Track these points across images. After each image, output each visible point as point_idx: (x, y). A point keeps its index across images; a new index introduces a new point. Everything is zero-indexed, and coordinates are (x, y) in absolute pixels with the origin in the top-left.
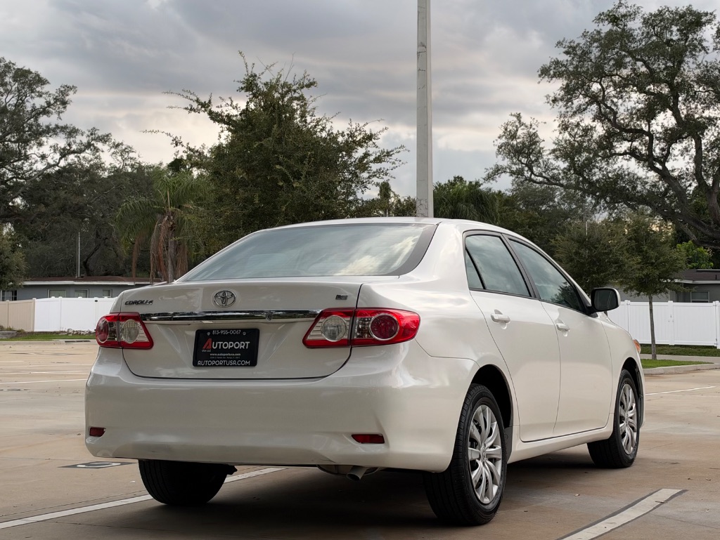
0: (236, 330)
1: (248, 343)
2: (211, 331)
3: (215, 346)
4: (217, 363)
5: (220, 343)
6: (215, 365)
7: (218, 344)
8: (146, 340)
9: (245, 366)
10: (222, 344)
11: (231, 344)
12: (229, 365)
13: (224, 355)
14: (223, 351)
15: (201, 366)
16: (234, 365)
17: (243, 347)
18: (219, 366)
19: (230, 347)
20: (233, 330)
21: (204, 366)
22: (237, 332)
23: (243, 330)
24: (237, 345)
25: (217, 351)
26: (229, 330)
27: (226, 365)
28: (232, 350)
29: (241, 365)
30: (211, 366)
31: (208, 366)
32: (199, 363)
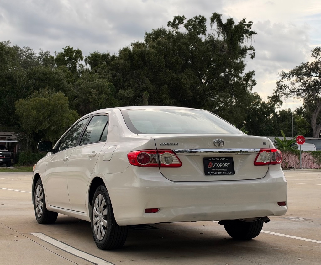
0: (223, 158)
1: (229, 164)
2: (211, 158)
3: (214, 165)
4: (217, 173)
5: (216, 164)
6: (216, 174)
7: (215, 165)
8: (179, 163)
9: (230, 174)
10: (217, 165)
11: (221, 165)
12: (223, 174)
13: (219, 169)
14: (217, 168)
15: (210, 175)
16: (225, 174)
17: (227, 166)
18: (218, 174)
19: (221, 166)
20: (221, 158)
21: (211, 175)
22: (223, 159)
23: (226, 158)
24: (224, 165)
25: (215, 168)
26: (219, 158)
27: (222, 174)
28: (222, 167)
29: (229, 174)
30: (215, 175)
31: (213, 175)
32: (209, 173)
